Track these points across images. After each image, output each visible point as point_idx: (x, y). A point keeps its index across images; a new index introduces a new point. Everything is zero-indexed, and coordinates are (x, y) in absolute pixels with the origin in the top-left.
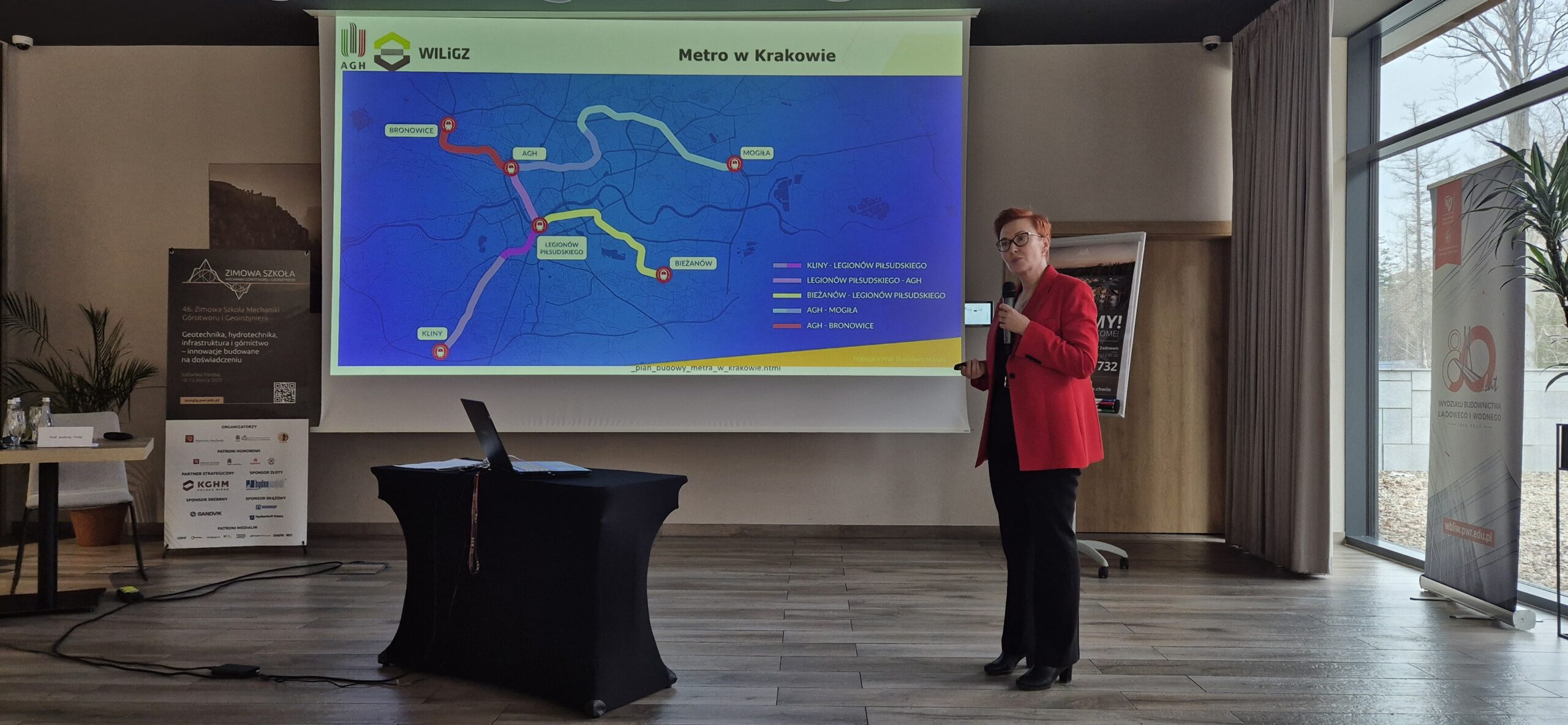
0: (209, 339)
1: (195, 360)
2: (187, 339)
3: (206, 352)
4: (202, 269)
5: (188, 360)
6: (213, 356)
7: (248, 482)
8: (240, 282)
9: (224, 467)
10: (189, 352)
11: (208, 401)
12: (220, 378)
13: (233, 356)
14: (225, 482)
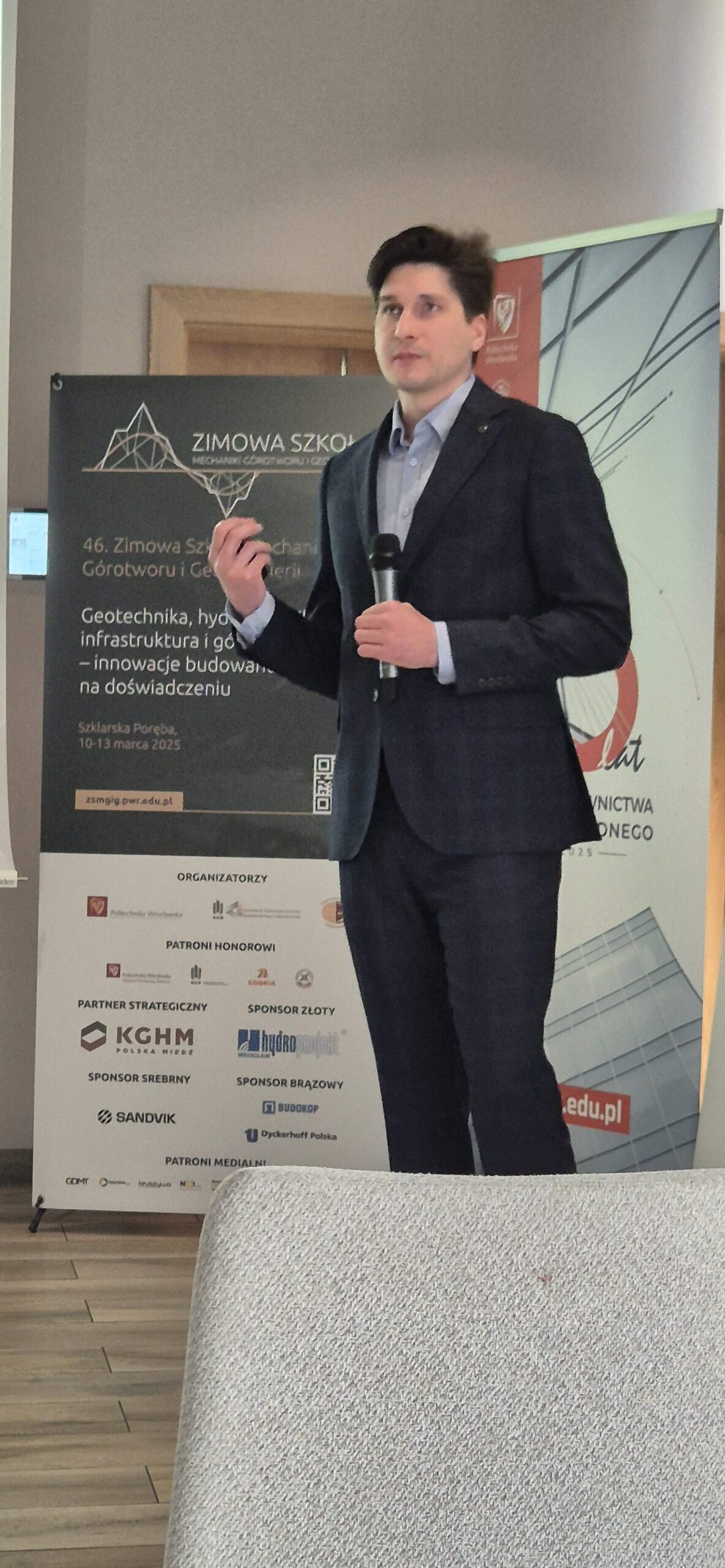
0: (147, 629)
1: (114, 687)
2: (93, 629)
3: (139, 666)
4: (131, 432)
5: (96, 689)
6: (158, 677)
7: (242, 1035)
8: (228, 466)
9: (182, 990)
10: (98, 664)
11: (144, 801)
12: (173, 737)
13: (208, 678)
14: (184, 1032)
